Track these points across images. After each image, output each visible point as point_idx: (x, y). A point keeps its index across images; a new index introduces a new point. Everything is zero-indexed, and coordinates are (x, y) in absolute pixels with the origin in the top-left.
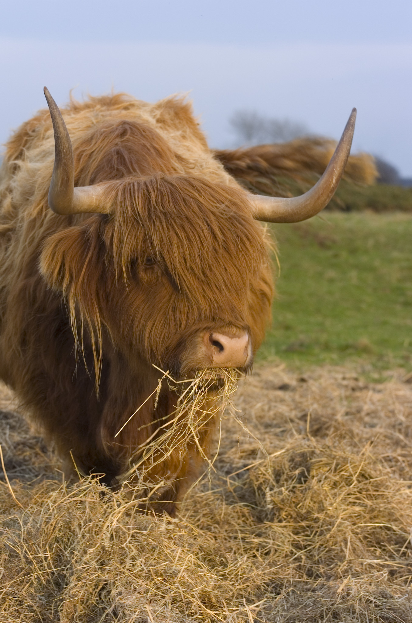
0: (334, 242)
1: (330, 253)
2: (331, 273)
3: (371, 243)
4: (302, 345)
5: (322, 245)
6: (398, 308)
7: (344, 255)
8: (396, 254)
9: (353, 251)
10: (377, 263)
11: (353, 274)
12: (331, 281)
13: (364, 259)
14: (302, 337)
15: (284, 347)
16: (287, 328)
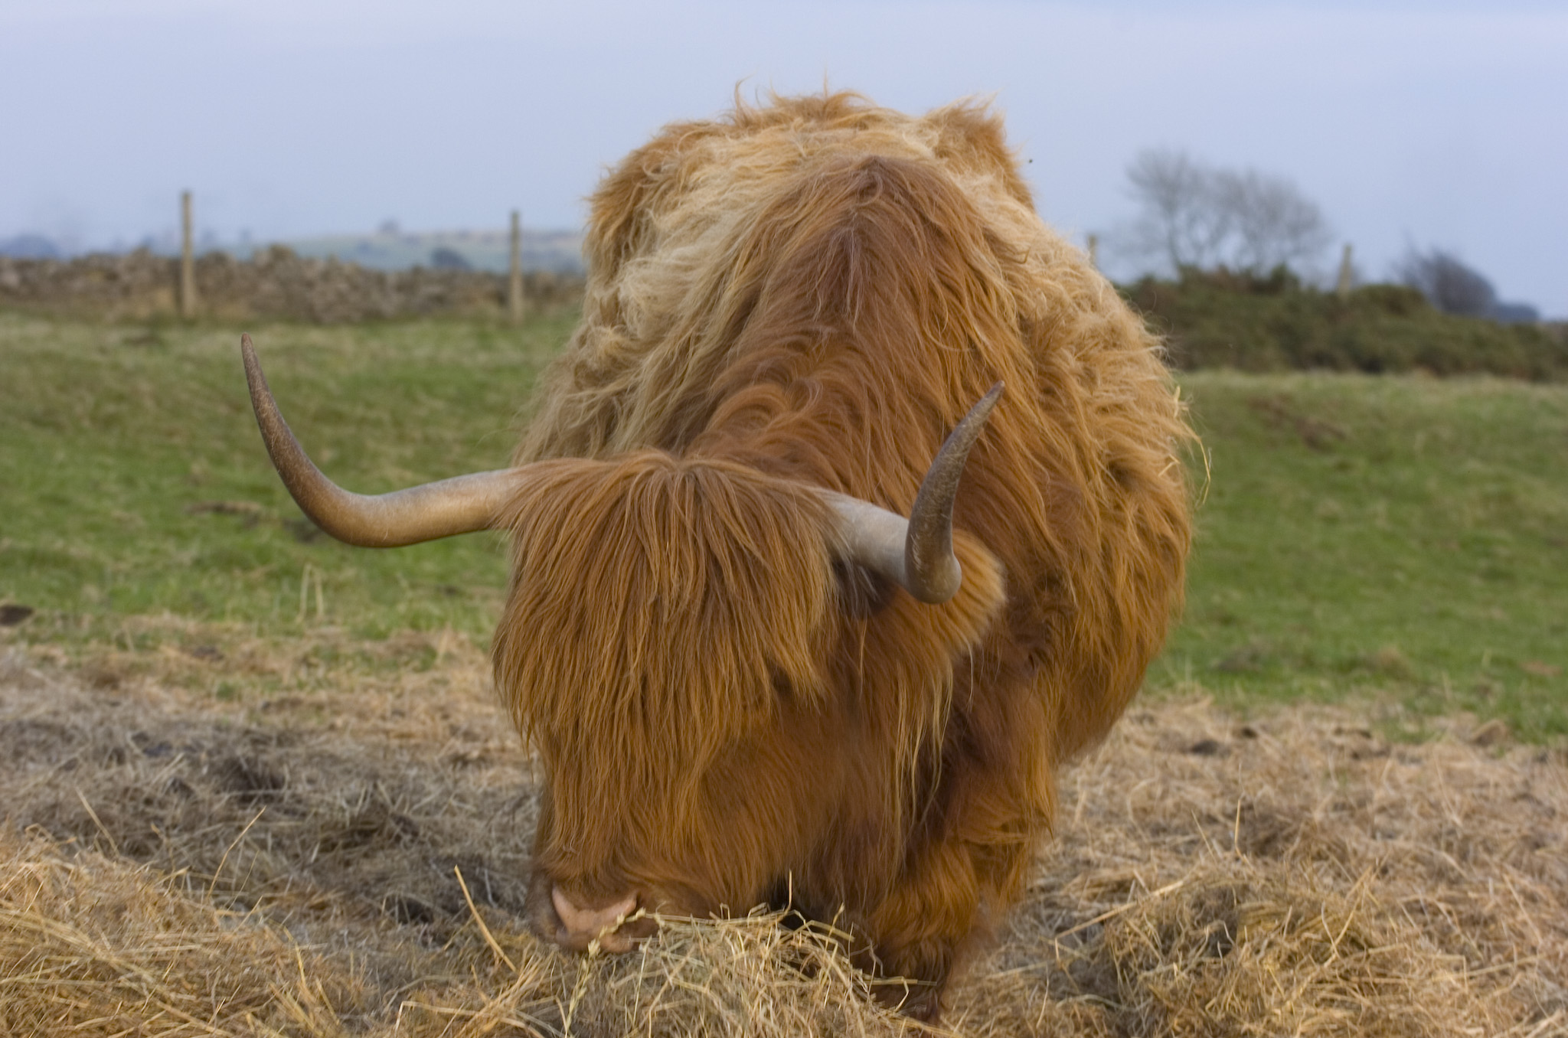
0: (1340, 436)
1: (1329, 461)
2: (1331, 505)
3: (1420, 438)
4: (1254, 658)
5: (1314, 443)
6: (1476, 582)
7: (1361, 463)
8: (1473, 465)
9: (1381, 458)
10: (1432, 484)
11: (1380, 507)
12: (1331, 520)
13: (1404, 475)
14: (1255, 639)
15: (1215, 662)
16: (1227, 620)
